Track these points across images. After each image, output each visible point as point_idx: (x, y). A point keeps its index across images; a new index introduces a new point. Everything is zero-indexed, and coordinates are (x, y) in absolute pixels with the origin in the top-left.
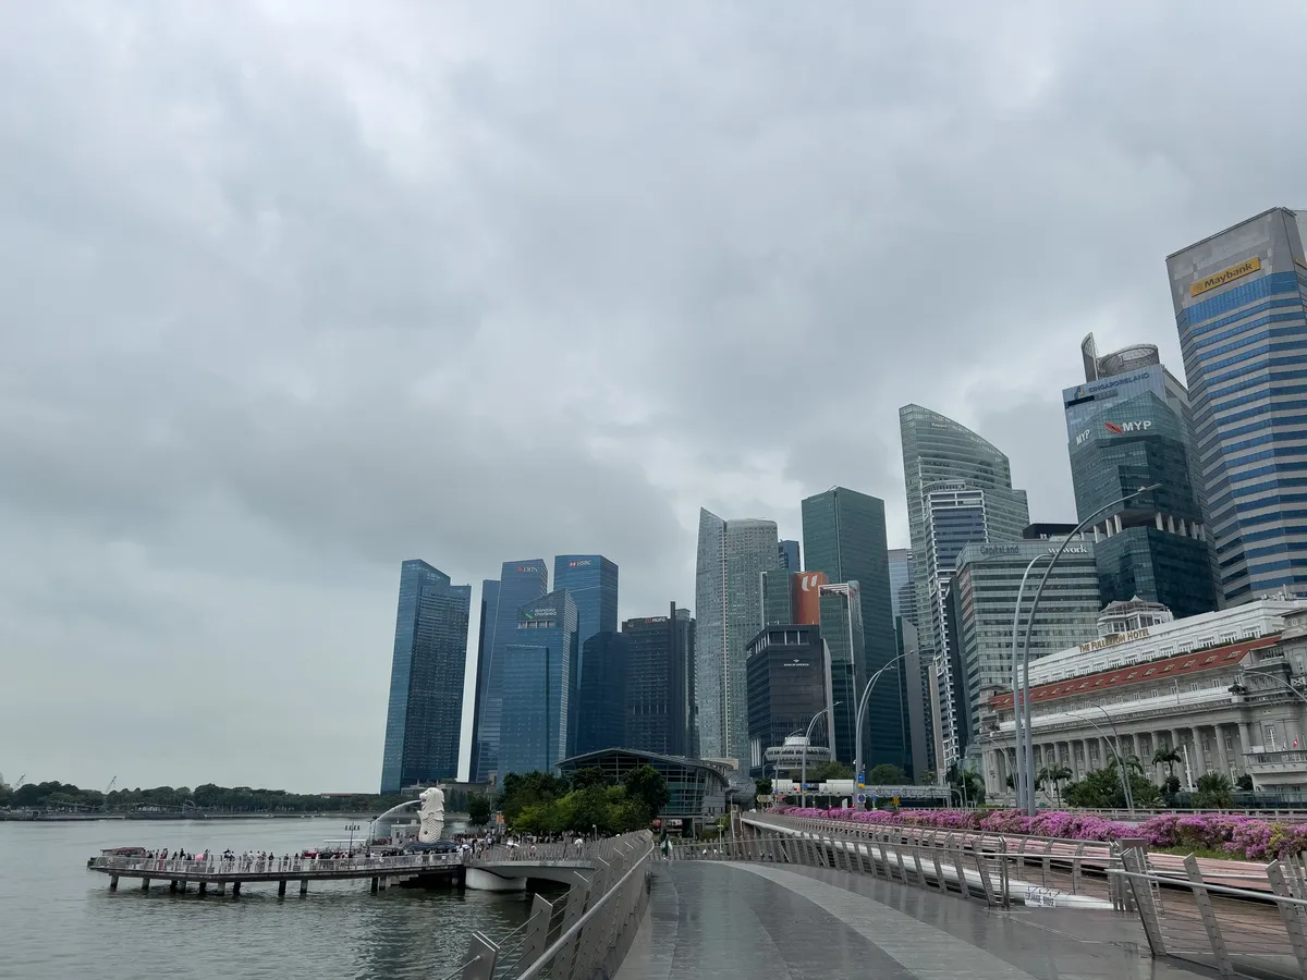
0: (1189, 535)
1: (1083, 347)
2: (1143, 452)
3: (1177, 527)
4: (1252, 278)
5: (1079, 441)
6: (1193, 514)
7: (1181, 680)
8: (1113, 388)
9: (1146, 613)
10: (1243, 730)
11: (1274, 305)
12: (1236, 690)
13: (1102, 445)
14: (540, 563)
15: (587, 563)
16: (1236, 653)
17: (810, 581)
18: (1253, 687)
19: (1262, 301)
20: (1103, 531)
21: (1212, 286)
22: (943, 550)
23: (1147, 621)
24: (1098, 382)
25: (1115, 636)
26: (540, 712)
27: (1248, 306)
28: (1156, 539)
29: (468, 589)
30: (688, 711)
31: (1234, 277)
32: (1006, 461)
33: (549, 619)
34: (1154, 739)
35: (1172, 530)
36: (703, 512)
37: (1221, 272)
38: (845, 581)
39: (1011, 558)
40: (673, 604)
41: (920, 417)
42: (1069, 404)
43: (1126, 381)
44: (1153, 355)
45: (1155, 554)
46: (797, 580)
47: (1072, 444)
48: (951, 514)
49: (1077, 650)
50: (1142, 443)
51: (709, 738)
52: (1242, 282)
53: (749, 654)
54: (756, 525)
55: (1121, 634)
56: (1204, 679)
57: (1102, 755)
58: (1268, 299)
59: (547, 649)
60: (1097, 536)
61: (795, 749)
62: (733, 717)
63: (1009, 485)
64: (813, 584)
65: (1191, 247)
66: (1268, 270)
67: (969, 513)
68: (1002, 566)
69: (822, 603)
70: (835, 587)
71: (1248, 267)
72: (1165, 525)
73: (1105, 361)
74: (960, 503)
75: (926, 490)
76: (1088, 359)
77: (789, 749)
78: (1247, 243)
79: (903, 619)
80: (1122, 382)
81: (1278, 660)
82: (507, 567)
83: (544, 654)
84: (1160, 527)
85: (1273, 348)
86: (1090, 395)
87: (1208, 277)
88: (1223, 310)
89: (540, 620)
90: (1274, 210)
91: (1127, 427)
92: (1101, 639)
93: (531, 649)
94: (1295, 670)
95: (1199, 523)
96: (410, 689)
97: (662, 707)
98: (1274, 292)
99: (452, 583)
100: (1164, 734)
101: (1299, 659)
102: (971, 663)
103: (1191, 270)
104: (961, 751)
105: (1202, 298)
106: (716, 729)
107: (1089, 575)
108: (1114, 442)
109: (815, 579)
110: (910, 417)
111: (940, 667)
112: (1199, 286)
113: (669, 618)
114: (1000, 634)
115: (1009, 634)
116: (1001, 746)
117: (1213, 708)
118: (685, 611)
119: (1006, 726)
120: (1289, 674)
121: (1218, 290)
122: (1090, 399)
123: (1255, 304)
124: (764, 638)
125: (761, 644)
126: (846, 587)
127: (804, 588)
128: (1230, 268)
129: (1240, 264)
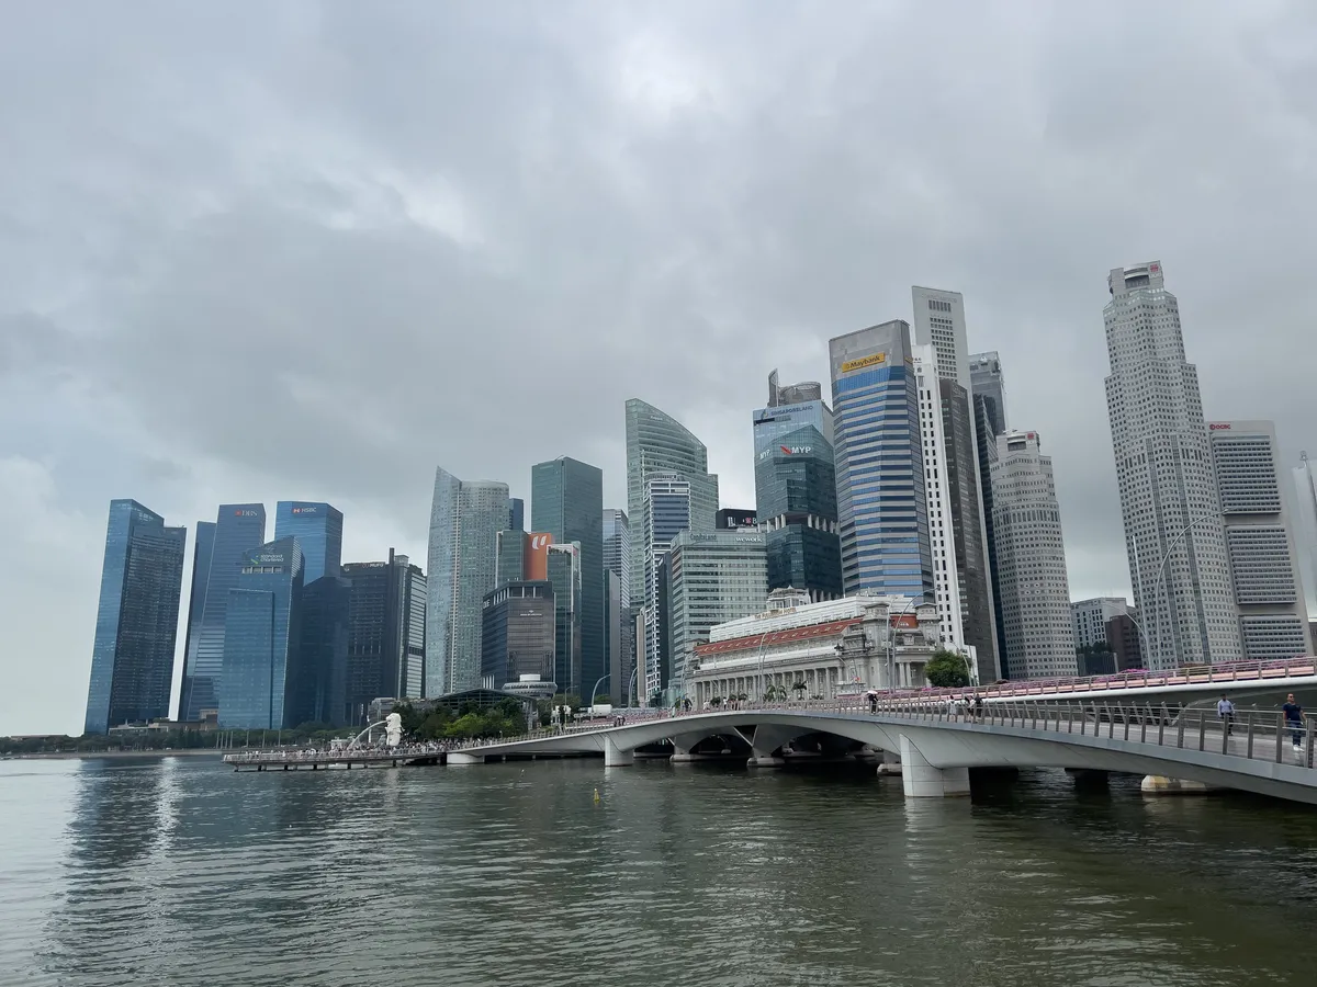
0: (828, 531)
1: (770, 378)
2: (804, 470)
3: (821, 524)
4: (880, 366)
5: (762, 456)
6: (832, 515)
7: (811, 641)
8: (788, 414)
9: (795, 597)
10: (840, 671)
11: (890, 388)
12: (838, 648)
13: (777, 461)
14: (260, 508)
15: (312, 510)
16: (840, 626)
17: (538, 541)
18: (847, 647)
19: (883, 384)
20: (773, 523)
21: (855, 367)
22: (658, 527)
23: (796, 602)
24: (778, 408)
25: (777, 611)
26: (264, 654)
27: (875, 386)
28: (807, 534)
29: (183, 531)
30: (402, 651)
31: (869, 364)
32: (704, 449)
33: (276, 565)
34: (794, 675)
35: (817, 527)
36: (439, 470)
37: (862, 359)
38: (567, 541)
39: (710, 543)
40: (392, 550)
41: (640, 410)
42: (757, 422)
43: (798, 410)
44: (817, 389)
45: (805, 545)
46: (528, 539)
47: (757, 459)
48: (665, 499)
49: (752, 618)
50: (803, 464)
51: (434, 677)
52: (873, 368)
53: (487, 604)
54: (490, 486)
55: (780, 609)
56: (823, 640)
57: (764, 685)
59: (274, 594)
60: (768, 527)
61: (528, 684)
62: (460, 656)
63: (705, 469)
64: (542, 544)
65: (845, 336)
66: (889, 364)
67: (679, 499)
68: (704, 549)
69: (549, 560)
70: (562, 547)
71: (877, 358)
72: (813, 522)
73: (783, 393)
74: (673, 491)
75: (647, 478)
76: (772, 387)
77: (523, 684)
78: (878, 341)
79: (611, 572)
80: (794, 410)
81: (860, 632)
82: (224, 510)
83: (270, 599)
84: (810, 525)
85: (887, 417)
86: (771, 417)
87: (853, 361)
88: (860, 386)
89: (266, 566)
90: (897, 321)
91: (795, 450)
92: (769, 612)
93: (256, 593)
94: (868, 638)
95: (836, 521)
96: (119, 632)
97: (376, 648)
98: (890, 379)
99: (166, 524)
100: (799, 673)
101: (870, 632)
102: (678, 619)
103: (844, 352)
104: (664, 685)
105: (849, 374)
106: (441, 668)
107: (762, 558)
108: (786, 461)
109: (544, 539)
110: (634, 410)
111: (648, 617)
112: (847, 366)
113: (388, 563)
114: (699, 598)
115: (706, 598)
116: (702, 680)
117: (825, 658)
118: (405, 557)
119: (705, 666)
120: (864, 640)
121: (858, 372)
122: (772, 420)
123: (879, 385)
124: (503, 592)
125: (500, 596)
126: (572, 546)
127: (535, 546)
128: (867, 357)
129: (873, 355)
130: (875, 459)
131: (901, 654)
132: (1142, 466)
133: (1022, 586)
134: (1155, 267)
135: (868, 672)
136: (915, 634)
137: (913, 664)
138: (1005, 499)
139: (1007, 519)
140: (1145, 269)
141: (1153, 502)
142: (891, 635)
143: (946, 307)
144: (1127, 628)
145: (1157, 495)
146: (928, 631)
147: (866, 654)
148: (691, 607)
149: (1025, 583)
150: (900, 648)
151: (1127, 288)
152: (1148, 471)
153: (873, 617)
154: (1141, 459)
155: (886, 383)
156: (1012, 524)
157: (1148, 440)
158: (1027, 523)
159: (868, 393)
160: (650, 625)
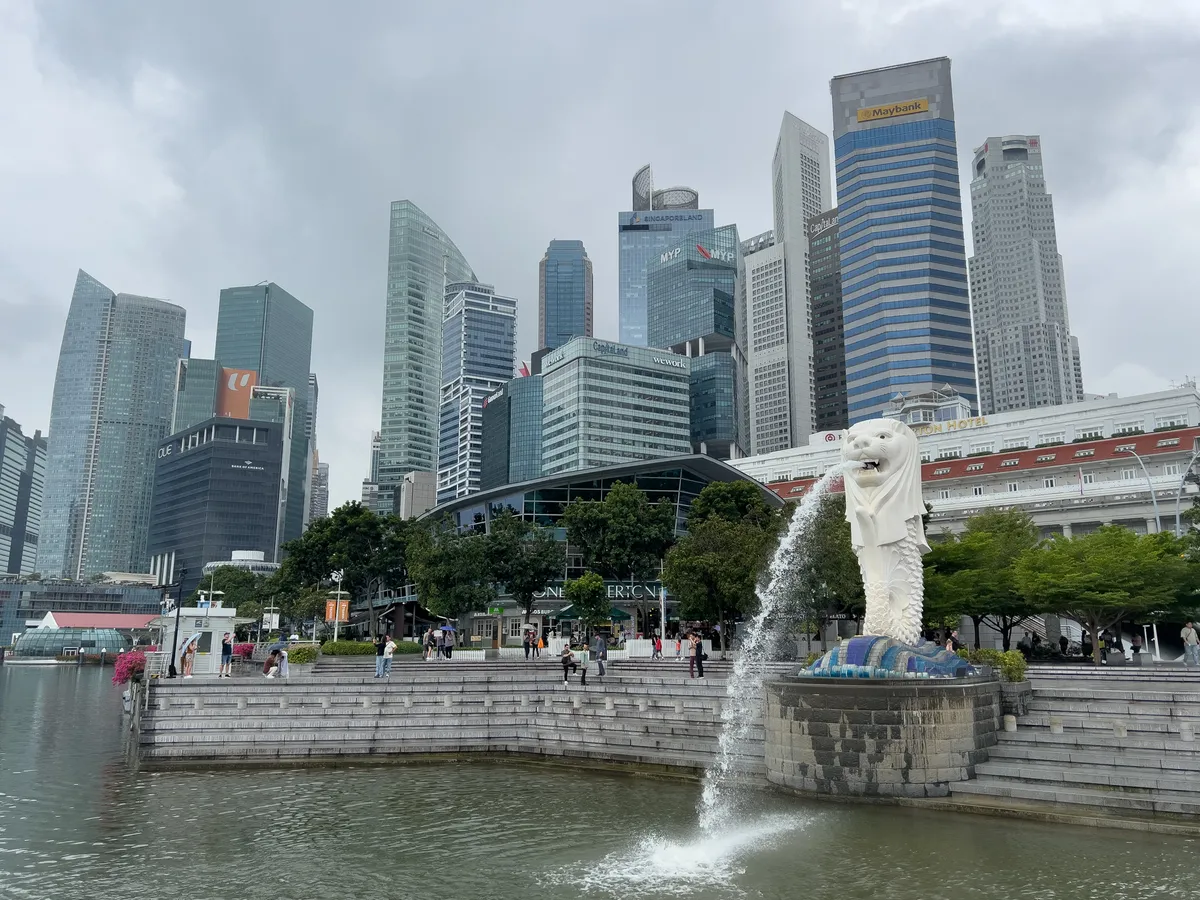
4: (920, 118)
5: (664, 258)
8: (668, 222)
11: (939, 148)
13: (691, 266)
17: (239, 380)
19: (929, 141)
21: (880, 116)
22: (472, 354)
27: (915, 143)
31: (902, 113)
37: (891, 105)
39: (620, 359)
41: (411, 217)
42: (624, 228)
48: (484, 318)
52: (910, 119)
58: (934, 140)
64: (244, 383)
66: (936, 114)
67: (502, 320)
68: (610, 367)
70: (273, 392)
71: (917, 106)
78: (916, 83)
86: (645, 223)
87: (877, 107)
88: (890, 141)
91: (714, 255)
98: (938, 136)
103: (857, 96)
105: (868, 126)
108: (706, 266)
112: (867, 113)
114: (601, 439)
115: (610, 440)
121: (885, 121)
122: (645, 228)
123: (921, 142)
124: (201, 435)
125: (194, 440)
126: (286, 392)
127: (231, 385)
128: (901, 104)
129: (911, 102)
134: (1034, 142)
140: (1024, 142)
141: (1027, 396)
145: (1031, 389)
148: (590, 450)
151: (1005, 159)
159: (899, 152)
160: (454, 488)
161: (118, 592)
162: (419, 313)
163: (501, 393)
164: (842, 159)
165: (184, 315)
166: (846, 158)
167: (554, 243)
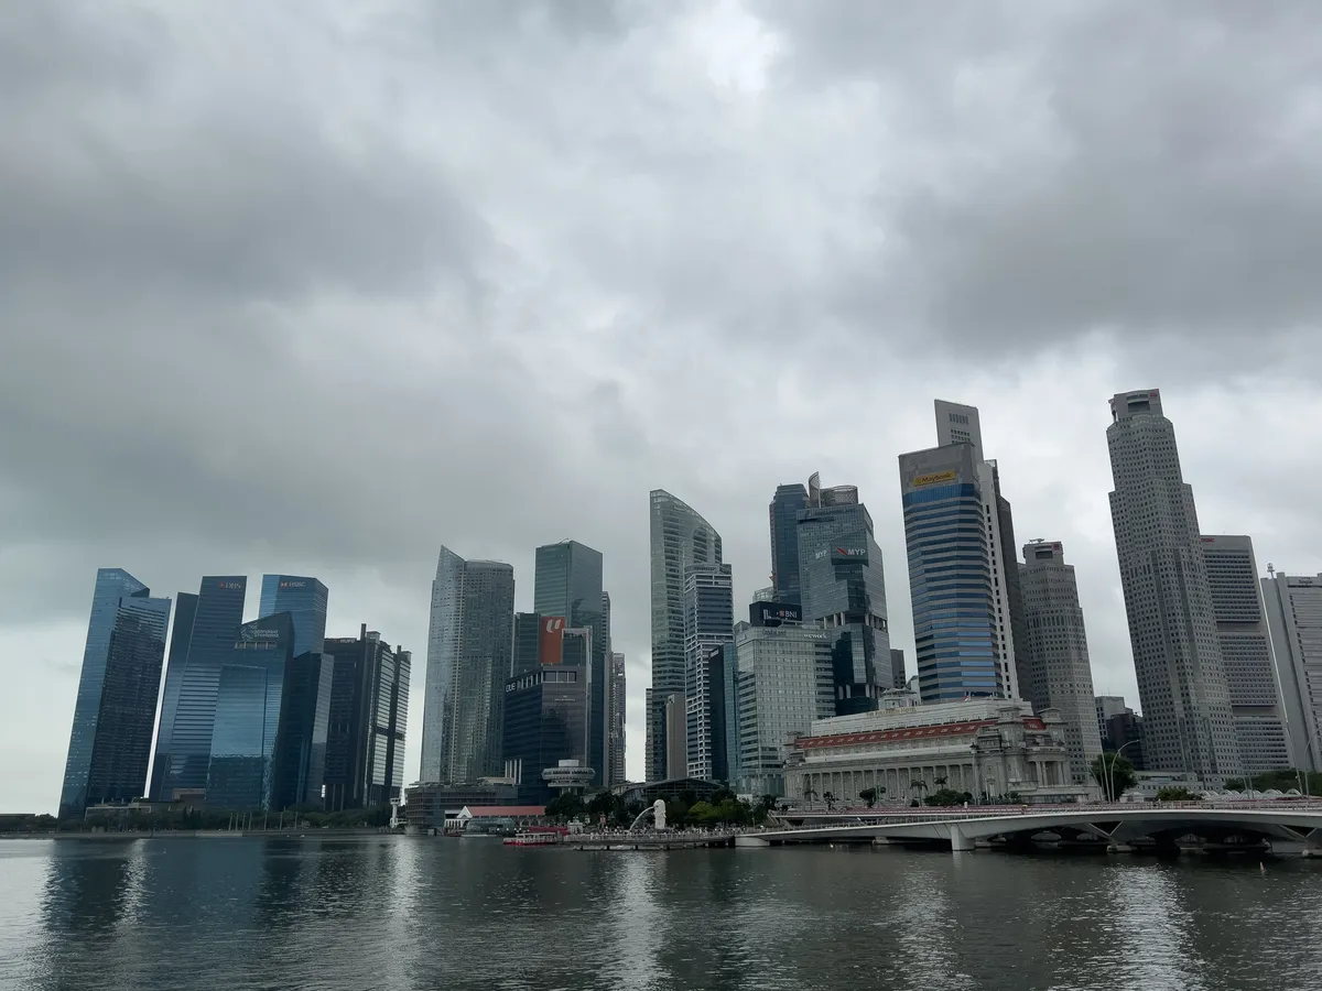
4: (951, 483)
5: (817, 556)
7: (939, 739)
8: (831, 515)
10: (975, 768)
11: (963, 503)
12: (973, 746)
13: (834, 562)
14: (242, 580)
15: (300, 584)
16: (972, 727)
17: (553, 624)
18: (982, 746)
19: (956, 499)
21: (927, 482)
22: (703, 618)
24: (821, 509)
25: (893, 709)
27: (947, 500)
29: (165, 601)
30: (370, 730)
31: (940, 480)
33: (270, 640)
36: (443, 548)
37: (933, 474)
39: (780, 638)
40: (364, 626)
41: (664, 501)
43: (841, 512)
48: (709, 591)
49: (862, 715)
52: (945, 484)
53: (510, 688)
54: (494, 567)
55: (897, 709)
57: (874, 779)
59: (268, 670)
64: (557, 627)
65: (916, 453)
66: (961, 482)
67: (721, 592)
68: (774, 644)
69: (565, 644)
70: (576, 631)
71: (948, 475)
73: (824, 493)
74: (716, 583)
75: (688, 569)
77: (563, 770)
78: (949, 460)
80: (838, 512)
81: (994, 733)
82: (208, 582)
83: (263, 675)
86: (815, 517)
87: (924, 476)
89: (261, 641)
91: (851, 552)
92: (883, 710)
93: (249, 669)
94: (1004, 738)
96: (102, 705)
97: (344, 730)
98: (961, 495)
99: (152, 596)
101: (1006, 733)
103: (914, 468)
107: (825, 654)
109: (557, 622)
110: (657, 500)
112: (919, 479)
113: (359, 639)
116: (811, 772)
117: (959, 755)
118: (376, 634)
119: (811, 759)
120: (1001, 741)
121: (930, 486)
122: (816, 520)
123: (951, 500)
124: (534, 677)
125: (530, 681)
126: (586, 630)
127: (549, 629)
128: (938, 474)
129: (944, 473)
130: (951, 568)
131: (1037, 753)
132: (1148, 576)
133: (1053, 686)
134: (1154, 395)
135: (1005, 768)
136: (1044, 736)
137: (1047, 763)
138: (1033, 604)
139: (1037, 623)
140: (1145, 396)
141: (1158, 610)
142: (1025, 735)
143: (964, 420)
144: (1128, 726)
145: (1162, 603)
146: (1055, 733)
147: (1004, 752)
149: (1056, 684)
150: (1035, 749)
151: (1130, 411)
152: (1153, 582)
153: (1009, 720)
154: (1146, 569)
155: (958, 499)
156: (1043, 627)
157: (1152, 552)
158: (1057, 627)
159: (940, 506)
160: (696, 713)
161: (494, 790)
162: (674, 570)
163: (717, 652)
164: (908, 509)
165: (512, 571)
166: (910, 507)
167: (781, 488)
